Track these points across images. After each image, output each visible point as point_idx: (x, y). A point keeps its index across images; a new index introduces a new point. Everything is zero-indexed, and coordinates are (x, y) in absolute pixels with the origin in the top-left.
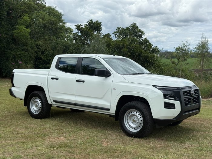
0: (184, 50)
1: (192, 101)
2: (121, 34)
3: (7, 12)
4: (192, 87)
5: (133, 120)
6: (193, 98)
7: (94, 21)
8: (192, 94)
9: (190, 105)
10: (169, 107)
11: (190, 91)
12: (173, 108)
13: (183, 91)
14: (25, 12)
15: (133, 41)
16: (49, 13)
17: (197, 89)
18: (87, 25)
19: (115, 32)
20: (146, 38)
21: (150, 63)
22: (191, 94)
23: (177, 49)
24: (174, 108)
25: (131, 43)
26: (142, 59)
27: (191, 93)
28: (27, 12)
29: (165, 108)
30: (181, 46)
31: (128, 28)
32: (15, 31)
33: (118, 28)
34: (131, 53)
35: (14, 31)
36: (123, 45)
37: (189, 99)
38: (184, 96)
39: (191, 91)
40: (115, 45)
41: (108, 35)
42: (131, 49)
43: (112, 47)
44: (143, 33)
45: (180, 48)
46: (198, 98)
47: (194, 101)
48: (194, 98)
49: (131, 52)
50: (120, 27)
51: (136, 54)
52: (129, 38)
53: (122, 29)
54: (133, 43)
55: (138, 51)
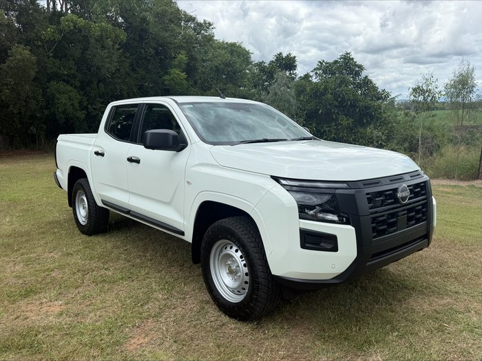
0: (427, 91)
1: (403, 218)
2: (325, 72)
3: (154, 49)
4: (407, 177)
5: (230, 267)
6: (407, 209)
7: (284, 55)
8: (404, 199)
9: (395, 231)
10: (318, 244)
11: (395, 190)
12: (329, 247)
13: (368, 194)
14: (180, 47)
15: (344, 82)
16: (232, 52)
17: (424, 182)
18: (273, 61)
19: (315, 69)
20: (366, 77)
21: (372, 117)
22: (397, 200)
23: (414, 90)
24: (335, 249)
25: (340, 85)
26: (358, 110)
27: (399, 195)
28: (184, 47)
29: (303, 246)
30: (421, 85)
31: (336, 62)
32: (167, 77)
33: (319, 62)
34: (339, 103)
35: (164, 78)
36: (326, 89)
37: (393, 215)
38: (372, 208)
39: (400, 190)
40: (312, 89)
41: (307, 76)
42: (339, 96)
43: (308, 94)
44: (361, 67)
45: (419, 87)
46: (423, 208)
47: (410, 219)
48: (410, 210)
49: (339, 100)
50: (323, 61)
51: (347, 104)
52: (336, 78)
53: (327, 63)
54: (343, 85)
55: (352, 98)
